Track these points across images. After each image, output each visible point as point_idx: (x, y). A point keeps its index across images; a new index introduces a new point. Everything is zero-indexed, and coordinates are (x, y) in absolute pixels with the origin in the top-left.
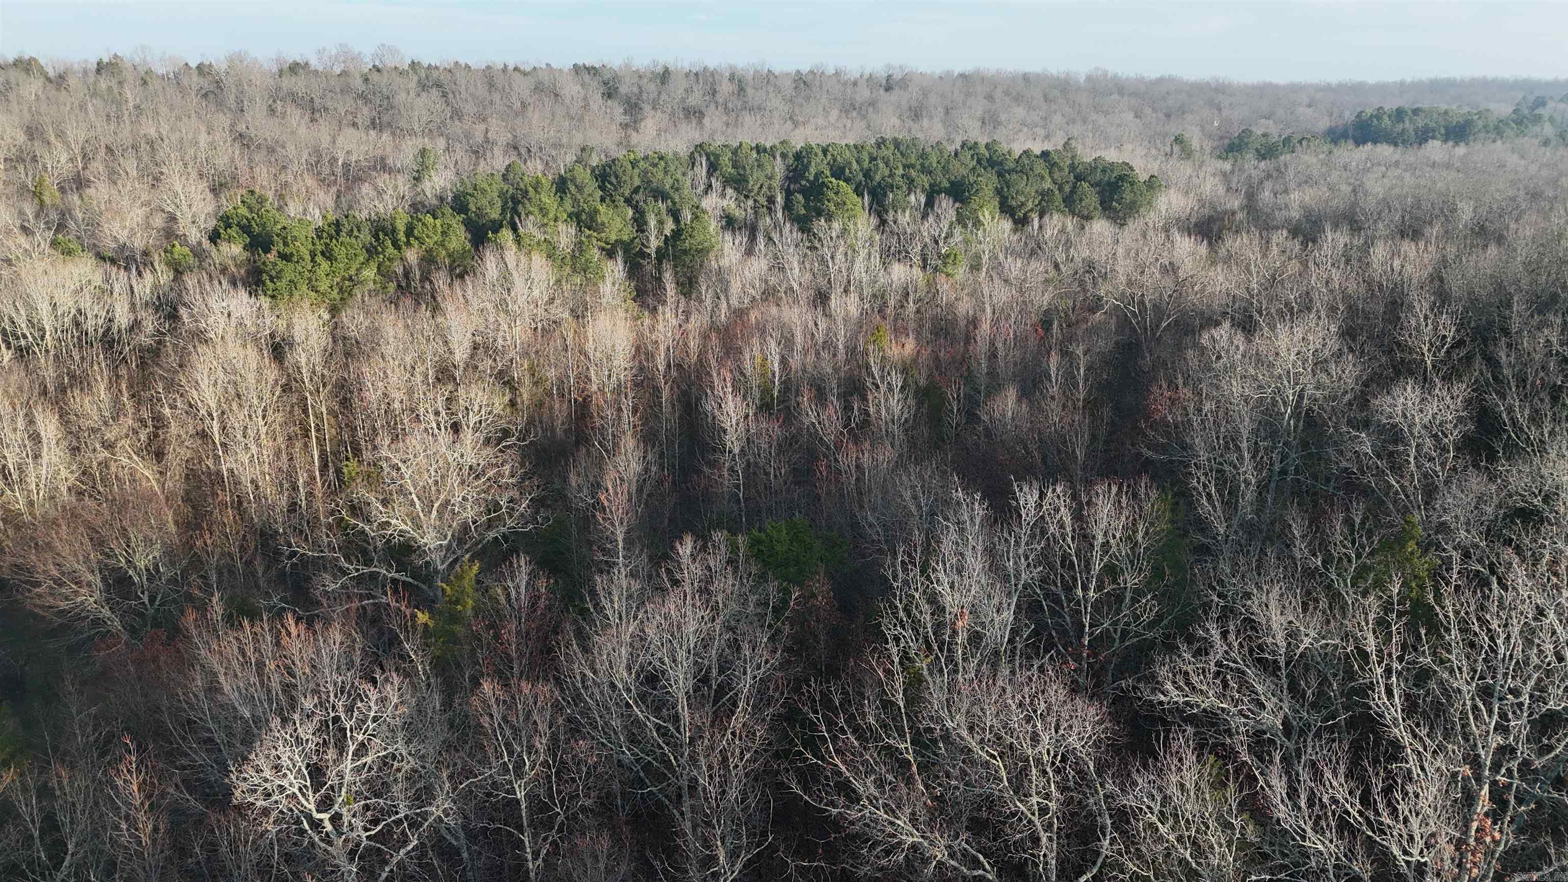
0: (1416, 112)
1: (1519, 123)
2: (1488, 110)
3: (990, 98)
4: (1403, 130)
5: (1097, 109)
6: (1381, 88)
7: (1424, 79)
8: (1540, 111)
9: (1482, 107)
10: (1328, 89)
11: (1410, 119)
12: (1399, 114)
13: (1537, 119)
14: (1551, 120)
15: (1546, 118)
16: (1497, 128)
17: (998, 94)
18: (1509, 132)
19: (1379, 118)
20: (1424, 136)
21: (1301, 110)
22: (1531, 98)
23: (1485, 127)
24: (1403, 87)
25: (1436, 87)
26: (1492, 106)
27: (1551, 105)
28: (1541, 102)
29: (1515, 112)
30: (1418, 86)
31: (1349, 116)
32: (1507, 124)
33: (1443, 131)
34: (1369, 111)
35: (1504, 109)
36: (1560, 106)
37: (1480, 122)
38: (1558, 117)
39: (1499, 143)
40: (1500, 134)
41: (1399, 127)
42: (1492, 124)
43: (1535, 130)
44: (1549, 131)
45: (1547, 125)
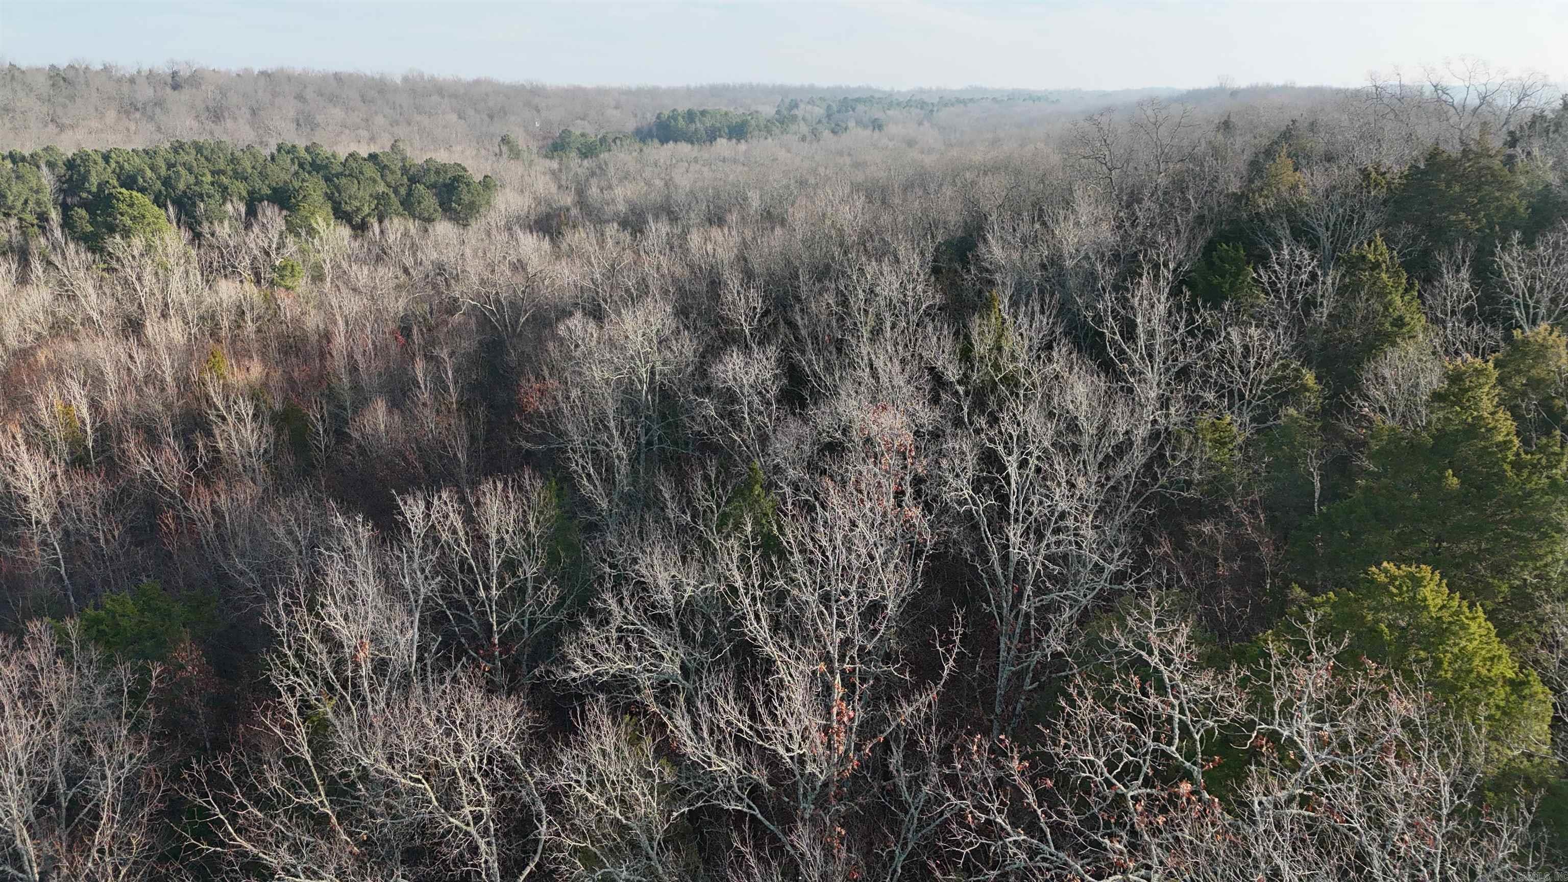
0: (703, 113)
1: (782, 123)
2: (757, 111)
3: (300, 97)
4: (696, 130)
5: (419, 110)
6: (672, 92)
7: (704, 84)
8: (795, 112)
9: (753, 108)
10: (628, 92)
11: (700, 120)
12: (690, 116)
13: (794, 118)
14: (804, 119)
15: (800, 116)
16: (766, 127)
17: (309, 94)
18: (776, 131)
19: (676, 120)
20: (712, 136)
21: (609, 111)
22: (787, 101)
23: (757, 126)
24: (689, 92)
25: (716, 91)
26: (760, 108)
27: (802, 106)
28: (794, 105)
29: (778, 112)
30: (700, 91)
31: (651, 118)
32: (773, 123)
33: (727, 130)
34: (666, 113)
35: (768, 111)
36: (809, 107)
37: (753, 122)
38: (808, 116)
39: (770, 140)
40: (769, 132)
41: (692, 127)
42: (762, 123)
43: (794, 128)
44: (804, 129)
45: (802, 124)
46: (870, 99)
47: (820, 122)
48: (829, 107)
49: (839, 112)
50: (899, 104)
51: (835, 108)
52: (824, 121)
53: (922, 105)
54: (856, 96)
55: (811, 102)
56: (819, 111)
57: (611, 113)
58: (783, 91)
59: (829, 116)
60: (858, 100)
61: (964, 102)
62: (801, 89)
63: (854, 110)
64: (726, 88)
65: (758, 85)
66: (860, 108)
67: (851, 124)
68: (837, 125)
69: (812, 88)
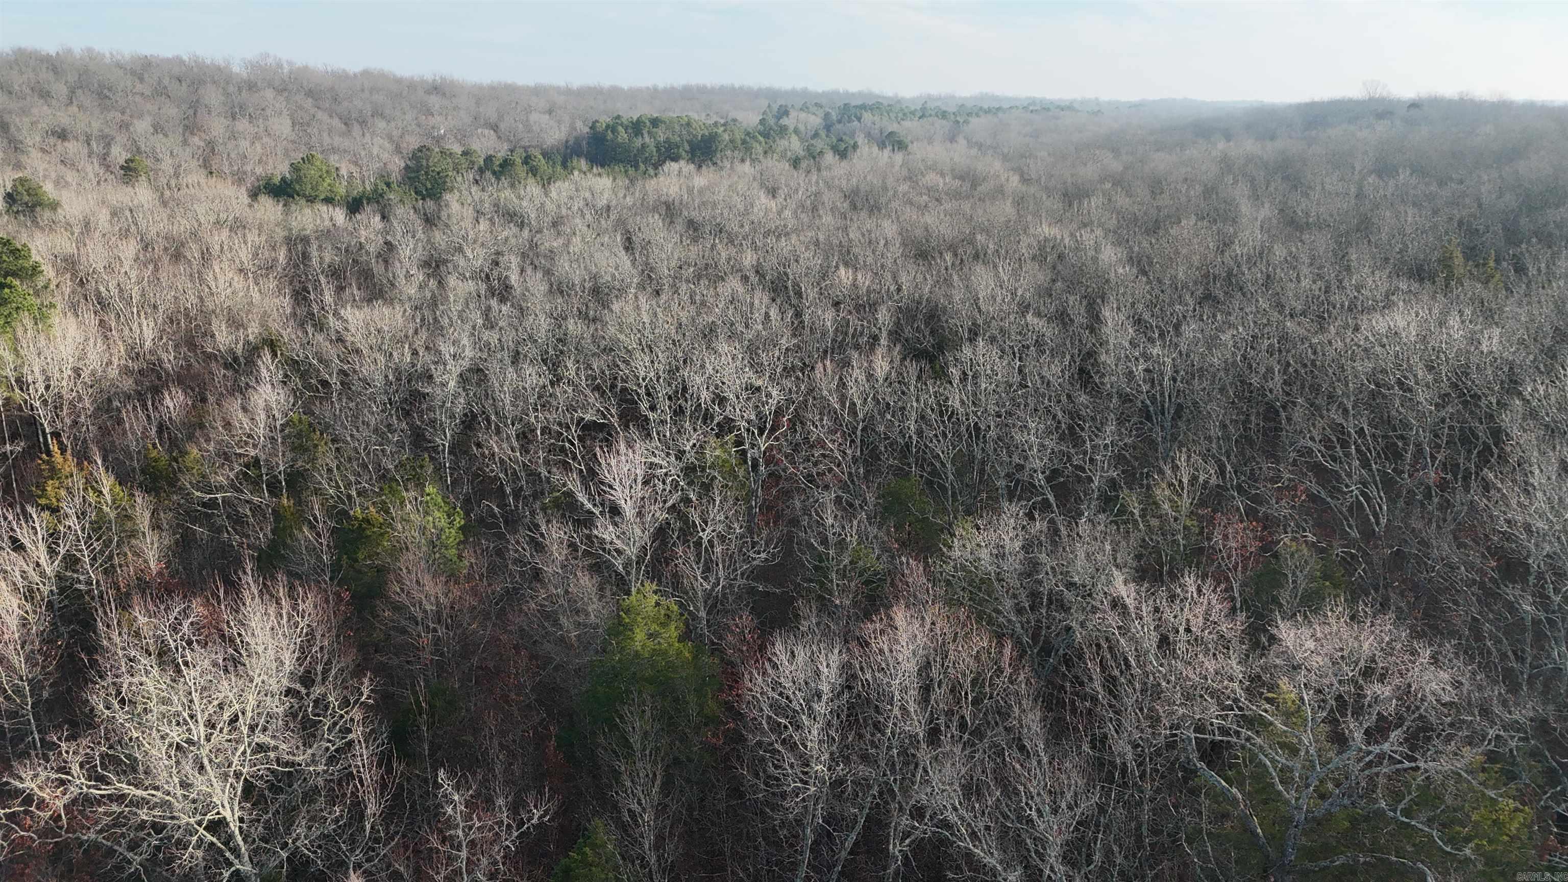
0: (655, 122)
1: (766, 136)
2: (735, 120)
4: (644, 146)
6: (633, 95)
7: (675, 85)
8: (785, 121)
9: (733, 114)
10: (568, 92)
11: (649, 132)
12: (636, 127)
13: (783, 130)
14: (796, 131)
15: (792, 128)
16: (744, 142)
18: (759, 149)
19: (614, 130)
20: (669, 153)
21: (534, 117)
22: (775, 107)
23: (732, 141)
24: (654, 93)
25: (688, 94)
26: (740, 116)
27: (793, 114)
28: (784, 112)
29: (762, 122)
30: (670, 92)
31: (583, 129)
32: (754, 137)
33: (687, 147)
34: (605, 120)
35: (750, 119)
36: (803, 115)
37: (726, 137)
38: (802, 128)
39: (748, 163)
40: (748, 149)
41: (638, 142)
42: (739, 136)
43: (782, 143)
44: (795, 145)
45: (794, 138)
46: (877, 106)
47: (816, 135)
48: (827, 115)
49: (839, 122)
50: (913, 113)
51: (834, 116)
52: (823, 134)
53: (944, 115)
54: (859, 103)
55: (804, 108)
56: (815, 121)
57: (539, 119)
58: (771, 94)
59: (828, 128)
60: (863, 107)
61: (988, 111)
62: (793, 93)
63: (859, 119)
64: (702, 90)
65: (741, 88)
66: (867, 116)
67: (861, 139)
68: (841, 140)
69: (805, 93)
